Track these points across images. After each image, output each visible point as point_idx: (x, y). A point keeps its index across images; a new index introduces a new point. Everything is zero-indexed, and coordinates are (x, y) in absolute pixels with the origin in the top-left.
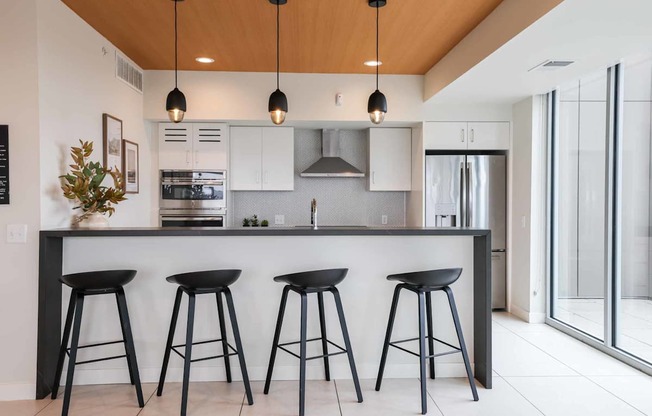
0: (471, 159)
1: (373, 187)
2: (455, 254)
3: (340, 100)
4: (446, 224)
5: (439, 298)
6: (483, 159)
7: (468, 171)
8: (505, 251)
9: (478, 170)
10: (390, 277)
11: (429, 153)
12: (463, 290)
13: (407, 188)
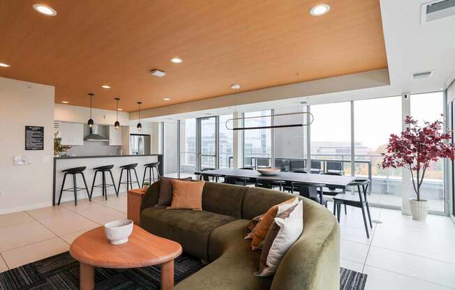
1: (110, 144)
3: (106, 118)
10: (145, 165)
11: (131, 134)
13: (121, 144)
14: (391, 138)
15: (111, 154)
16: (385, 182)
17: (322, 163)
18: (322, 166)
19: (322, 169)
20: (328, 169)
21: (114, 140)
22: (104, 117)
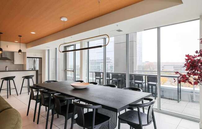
0: (36, 59)
1: (15, 64)
2: (33, 73)
3: (8, 47)
4: (31, 69)
5: (30, 80)
6: (38, 59)
7: (35, 61)
8: (42, 74)
9: (37, 61)
10: (23, 77)
11: (27, 57)
12: (34, 78)
13: (23, 64)
14: (187, 58)
15: (17, 69)
16: (192, 92)
17: (144, 77)
18: (144, 79)
19: (144, 81)
20: (148, 81)
21: (18, 60)
22: (7, 46)
